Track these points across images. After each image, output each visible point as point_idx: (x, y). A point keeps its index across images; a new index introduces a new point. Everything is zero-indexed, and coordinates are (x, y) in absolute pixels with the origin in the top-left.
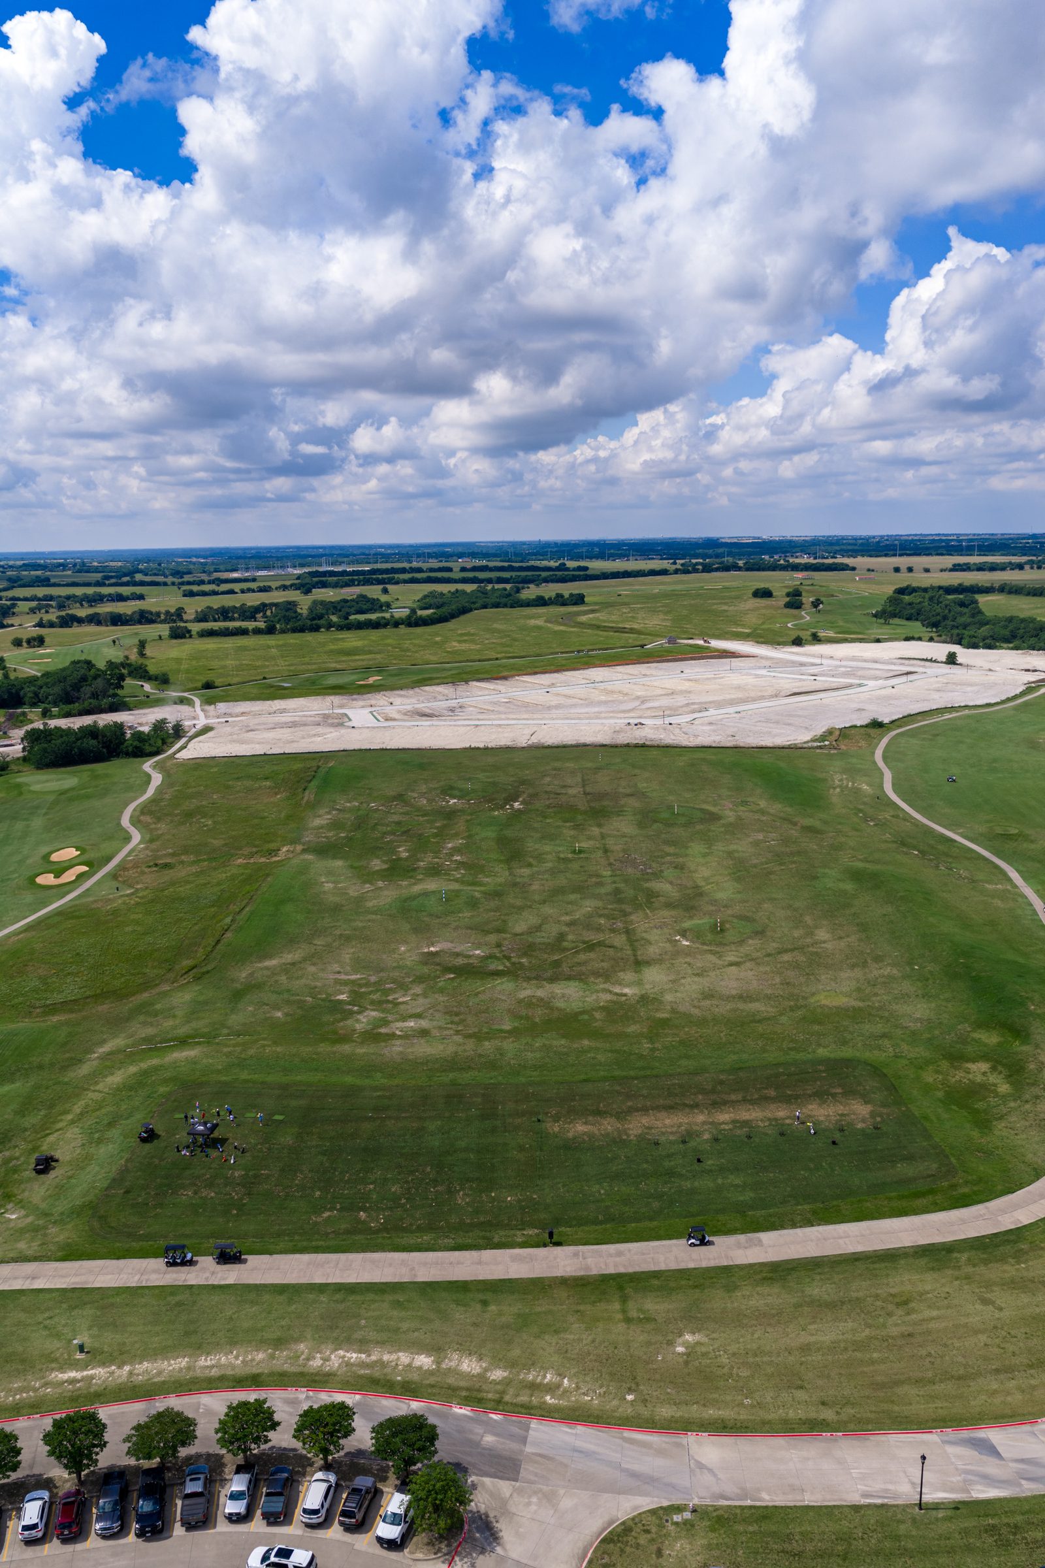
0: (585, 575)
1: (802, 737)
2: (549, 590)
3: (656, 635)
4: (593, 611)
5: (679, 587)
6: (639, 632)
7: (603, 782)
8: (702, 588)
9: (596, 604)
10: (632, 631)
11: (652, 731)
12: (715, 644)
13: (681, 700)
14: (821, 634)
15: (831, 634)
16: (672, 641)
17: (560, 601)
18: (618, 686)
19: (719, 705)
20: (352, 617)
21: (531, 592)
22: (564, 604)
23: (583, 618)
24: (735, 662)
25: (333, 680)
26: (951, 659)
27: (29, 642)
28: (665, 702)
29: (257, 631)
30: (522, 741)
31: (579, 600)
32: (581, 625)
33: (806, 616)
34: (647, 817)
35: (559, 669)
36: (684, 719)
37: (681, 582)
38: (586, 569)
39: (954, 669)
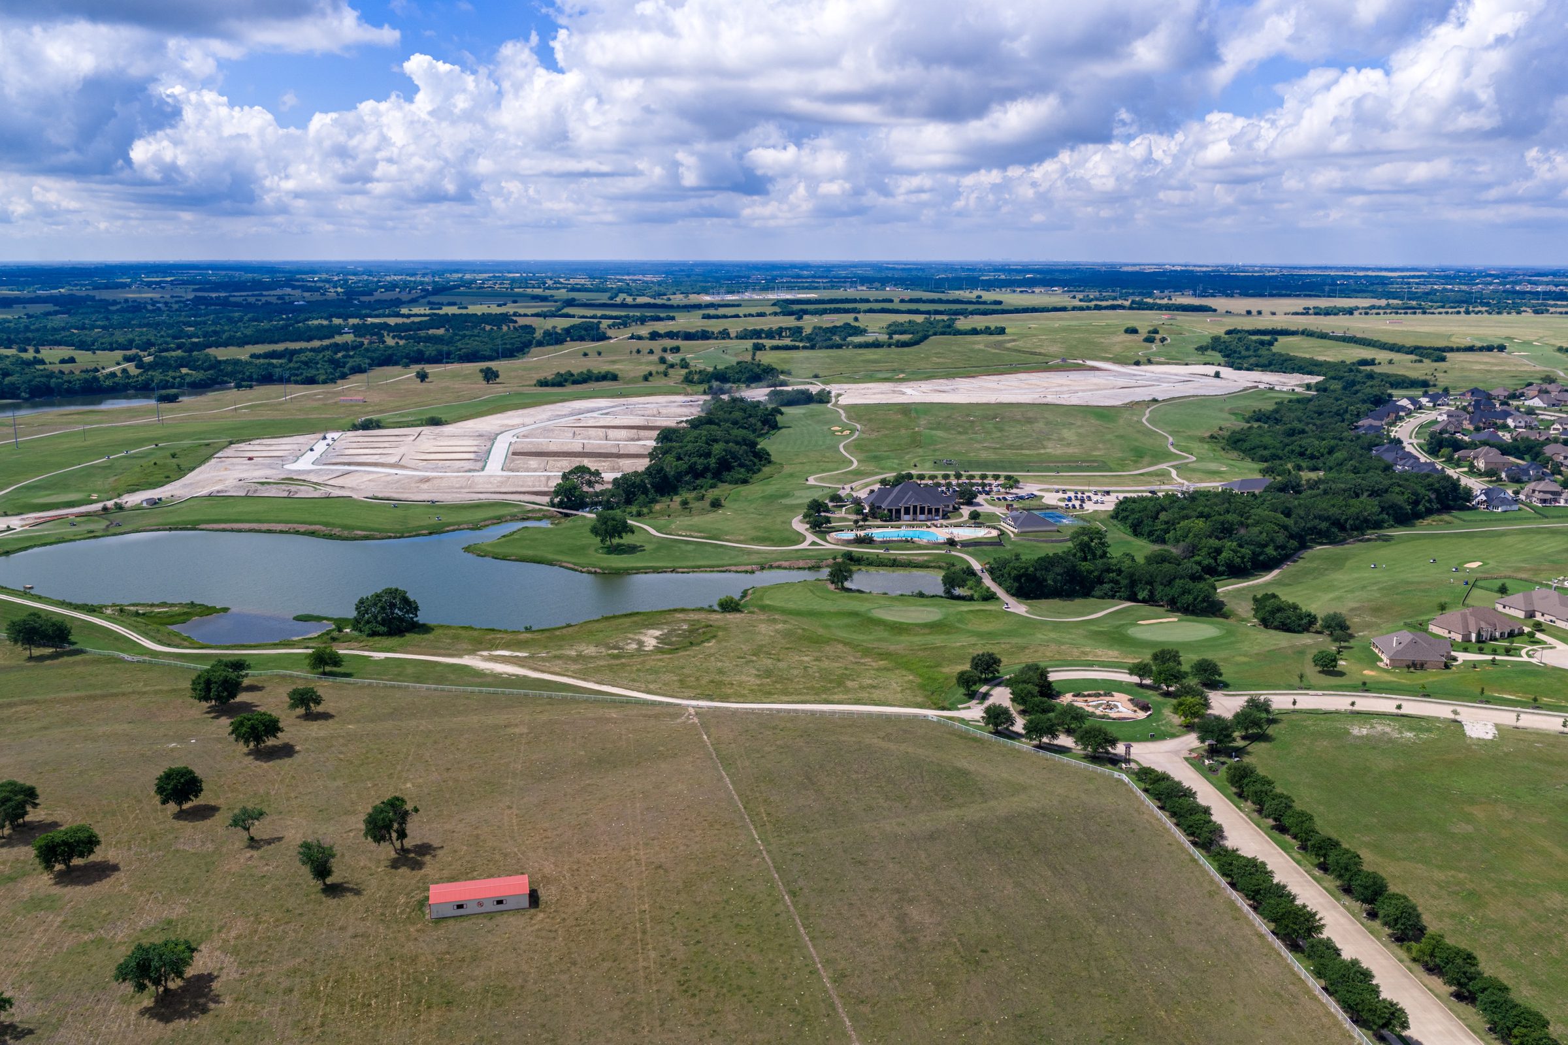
0: (998, 309)
1: (1118, 403)
2: (979, 322)
3: (1056, 357)
4: (1014, 340)
5: (1074, 323)
6: (1045, 355)
7: (1030, 414)
8: (1090, 325)
9: (1014, 334)
10: (1040, 354)
11: (1051, 399)
12: (1089, 363)
13: (1065, 389)
14: (1154, 359)
15: (1162, 359)
16: (1064, 360)
17: (988, 331)
18: (1034, 382)
19: (1083, 391)
20: (849, 339)
21: (962, 323)
22: (991, 334)
23: (1009, 345)
24: (1097, 373)
25: (880, 375)
26: (1217, 375)
27: (671, 350)
28: (1058, 389)
29: (804, 348)
30: (993, 401)
31: (1001, 331)
32: (1008, 349)
33: (1154, 347)
34: (1048, 423)
35: (1001, 374)
36: (1066, 396)
37: (1077, 319)
38: (1000, 303)
39: (1217, 381)
